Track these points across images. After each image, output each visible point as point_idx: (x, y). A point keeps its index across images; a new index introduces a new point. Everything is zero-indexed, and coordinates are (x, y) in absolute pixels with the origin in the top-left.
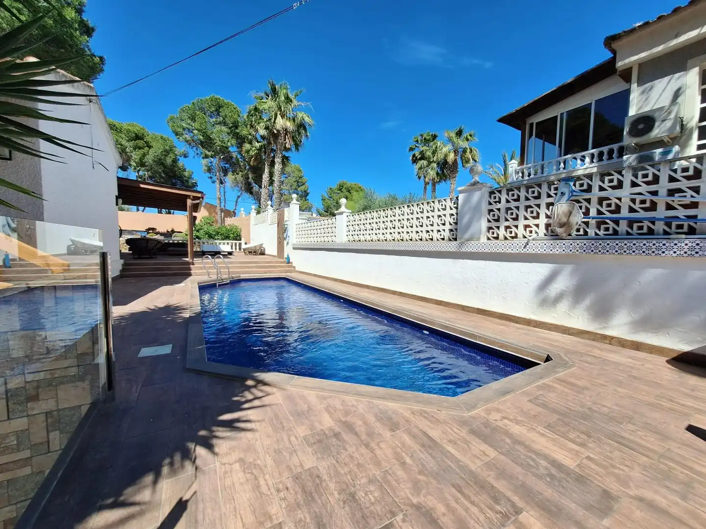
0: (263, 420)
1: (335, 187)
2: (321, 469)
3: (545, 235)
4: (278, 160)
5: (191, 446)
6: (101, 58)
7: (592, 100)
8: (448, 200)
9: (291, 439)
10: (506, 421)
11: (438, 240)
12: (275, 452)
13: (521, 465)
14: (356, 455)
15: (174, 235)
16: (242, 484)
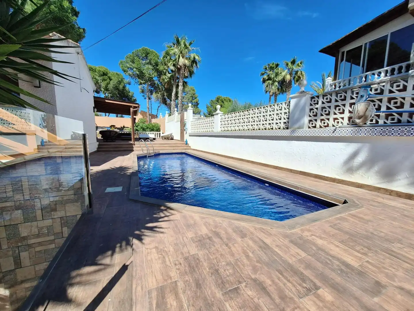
0: (169, 228)
1: (214, 99)
2: (200, 255)
3: (348, 124)
4: (181, 84)
5: (131, 238)
6: (84, 29)
7: (388, 33)
8: (284, 104)
9: (184, 239)
10: (313, 237)
11: (276, 129)
12: (175, 244)
13: (322, 263)
14: (220, 249)
15: (124, 129)
16: (156, 260)
